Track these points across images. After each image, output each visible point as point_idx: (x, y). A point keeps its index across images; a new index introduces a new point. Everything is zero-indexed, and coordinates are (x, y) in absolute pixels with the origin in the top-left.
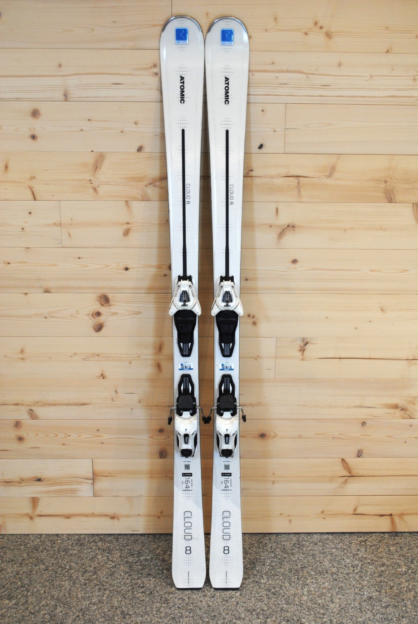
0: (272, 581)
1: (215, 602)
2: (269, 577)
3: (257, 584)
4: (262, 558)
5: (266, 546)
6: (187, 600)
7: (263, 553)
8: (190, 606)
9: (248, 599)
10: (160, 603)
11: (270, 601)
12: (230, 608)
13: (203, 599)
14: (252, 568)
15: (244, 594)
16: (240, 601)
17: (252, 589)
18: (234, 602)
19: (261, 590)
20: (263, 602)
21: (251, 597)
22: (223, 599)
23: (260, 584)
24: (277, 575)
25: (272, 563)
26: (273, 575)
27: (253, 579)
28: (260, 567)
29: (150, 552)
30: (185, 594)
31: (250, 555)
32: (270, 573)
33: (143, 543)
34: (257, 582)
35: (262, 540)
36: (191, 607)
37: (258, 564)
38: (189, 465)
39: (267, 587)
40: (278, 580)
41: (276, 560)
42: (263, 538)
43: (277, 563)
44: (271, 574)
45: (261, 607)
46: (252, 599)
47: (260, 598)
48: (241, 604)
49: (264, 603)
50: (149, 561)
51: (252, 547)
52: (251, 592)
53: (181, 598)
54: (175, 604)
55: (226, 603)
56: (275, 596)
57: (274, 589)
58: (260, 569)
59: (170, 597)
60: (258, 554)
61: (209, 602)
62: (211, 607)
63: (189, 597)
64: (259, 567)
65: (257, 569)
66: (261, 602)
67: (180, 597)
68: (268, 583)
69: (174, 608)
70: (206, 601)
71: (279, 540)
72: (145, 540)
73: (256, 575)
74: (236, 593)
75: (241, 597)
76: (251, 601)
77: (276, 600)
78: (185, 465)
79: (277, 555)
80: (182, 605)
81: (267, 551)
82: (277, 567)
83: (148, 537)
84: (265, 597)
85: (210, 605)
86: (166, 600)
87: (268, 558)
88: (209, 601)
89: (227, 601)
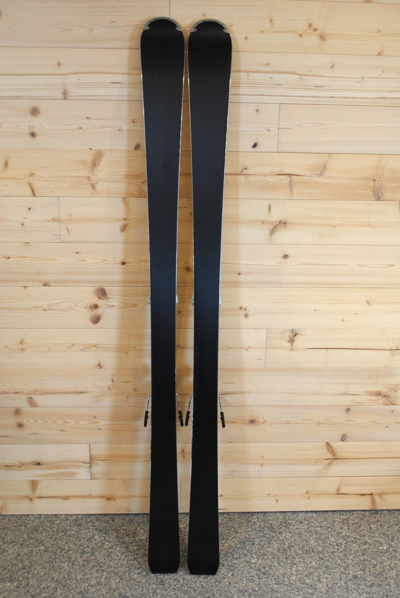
0: (262, 561)
2: (259, 557)
3: (248, 564)
11: (261, 582)
19: (252, 570)
24: (266, 555)
25: (261, 543)
26: (262, 555)
32: (259, 552)
39: (257, 567)
40: (268, 560)
41: (264, 539)
43: (266, 542)
44: (261, 554)
46: (244, 579)
57: (264, 569)
66: (252, 582)
79: (265, 534)
82: (266, 546)
84: (256, 577)
85: (204, 585)
87: (257, 538)
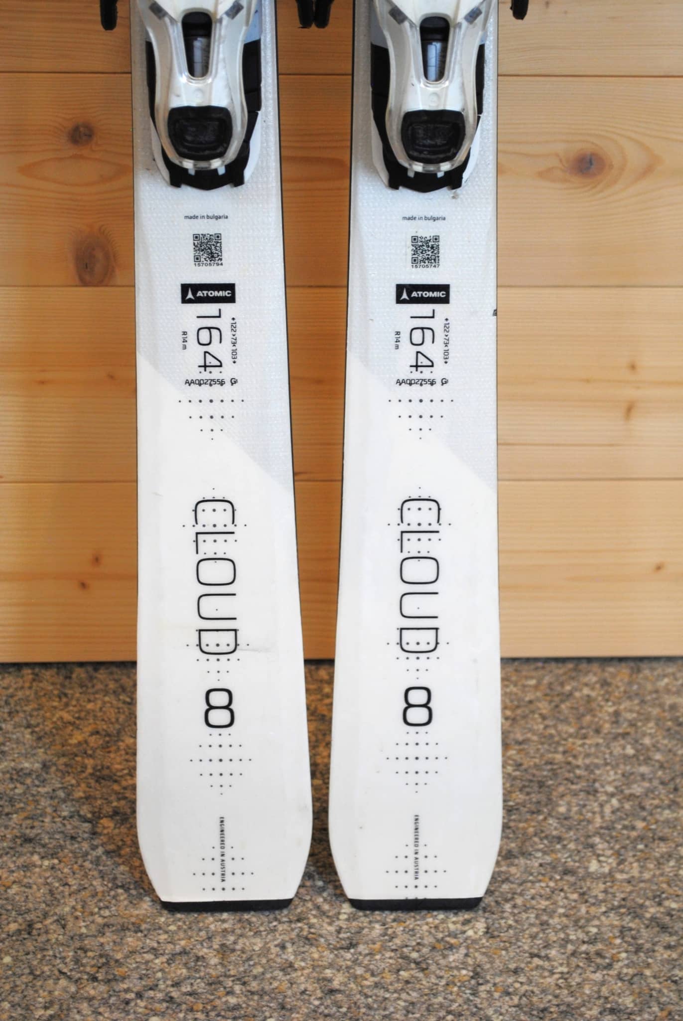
1: (359, 971)
4: (580, 762)
5: (591, 711)
6: (214, 961)
7: (580, 742)
8: (230, 993)
9: (533, 956)
10: (70, 978)
12: (440, 999)
13: (295, 953)
14: (533, 807)
15: (510, 927)
16: (492, 963)
17: (544, 903)
18: (458, 969)
20: (609, 966)
21: (547, 946)
22: (405, 958)
23: (583, 879)
27: (548, 859)
28: (574, 800)
29: (39, 739)
30: (203, 933)
31: (519, 751)
33: (12, 701)
34: (567, 872)
35: (568, 688)
36: (233, 1000)
37: (561, 789)
38: (218, 236)
42: (573, 678)
45: (605, 991)
47: (592, 949)
48: (498, 980)
49: (613, 972)
50: (28, 781)
51: (524, 717)
52: (545, 918)
53: (184, 952)
54: (149, 982)
55: (421, 975)
56: (666, 938)
58: (575, 809)
59: (126, 949)
60: (558, 743)
61: (328, 973)
62: (339, 997)
63: (223, 945)
64: (569, 803)
65: (562, 809)
67: (178, 949)
68: (625, 876)
69: (142, 1004)
70: (314, 967)
71: (649, 687)
72: (22, 688)
73: (559, 839)
74: (466, 922)
75: (494, 943)
76: (546, 964)
77: (674, 955)
78: (196, 237)
80: (186, 988)
81: (598, 731)
83: (36, 678)
86: (107, 964)
88: (331, 966)
89: (421, 966)
